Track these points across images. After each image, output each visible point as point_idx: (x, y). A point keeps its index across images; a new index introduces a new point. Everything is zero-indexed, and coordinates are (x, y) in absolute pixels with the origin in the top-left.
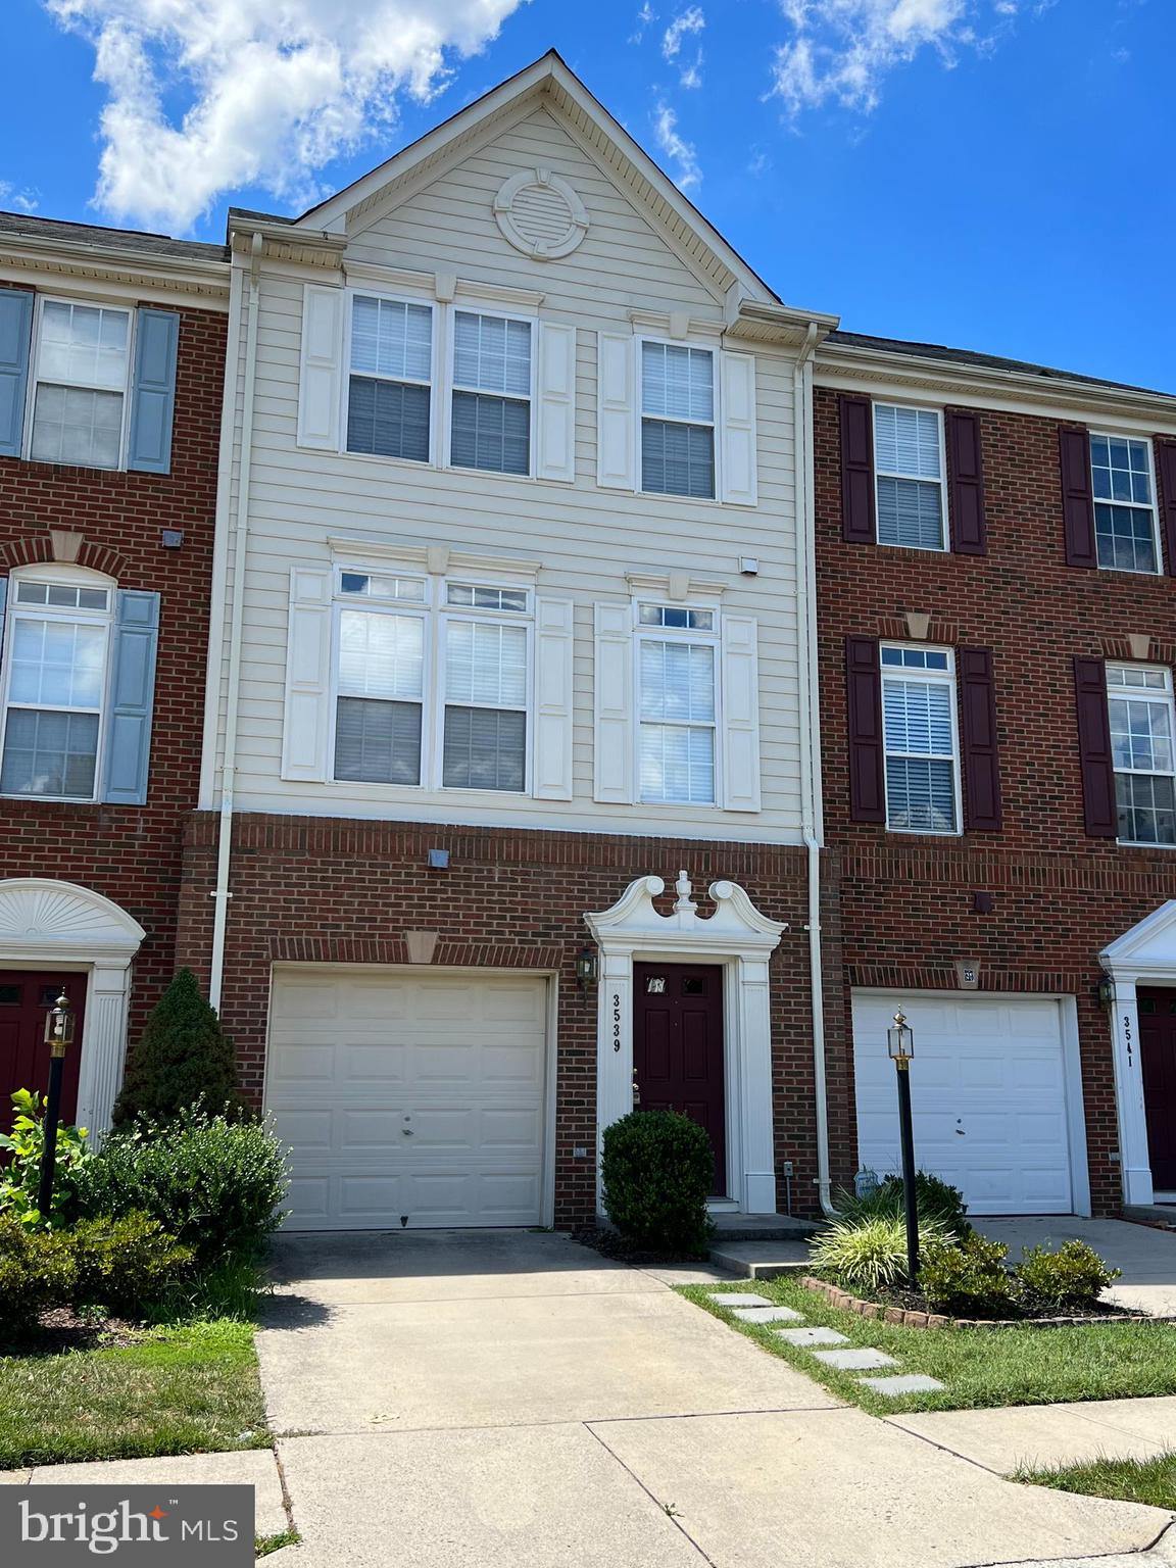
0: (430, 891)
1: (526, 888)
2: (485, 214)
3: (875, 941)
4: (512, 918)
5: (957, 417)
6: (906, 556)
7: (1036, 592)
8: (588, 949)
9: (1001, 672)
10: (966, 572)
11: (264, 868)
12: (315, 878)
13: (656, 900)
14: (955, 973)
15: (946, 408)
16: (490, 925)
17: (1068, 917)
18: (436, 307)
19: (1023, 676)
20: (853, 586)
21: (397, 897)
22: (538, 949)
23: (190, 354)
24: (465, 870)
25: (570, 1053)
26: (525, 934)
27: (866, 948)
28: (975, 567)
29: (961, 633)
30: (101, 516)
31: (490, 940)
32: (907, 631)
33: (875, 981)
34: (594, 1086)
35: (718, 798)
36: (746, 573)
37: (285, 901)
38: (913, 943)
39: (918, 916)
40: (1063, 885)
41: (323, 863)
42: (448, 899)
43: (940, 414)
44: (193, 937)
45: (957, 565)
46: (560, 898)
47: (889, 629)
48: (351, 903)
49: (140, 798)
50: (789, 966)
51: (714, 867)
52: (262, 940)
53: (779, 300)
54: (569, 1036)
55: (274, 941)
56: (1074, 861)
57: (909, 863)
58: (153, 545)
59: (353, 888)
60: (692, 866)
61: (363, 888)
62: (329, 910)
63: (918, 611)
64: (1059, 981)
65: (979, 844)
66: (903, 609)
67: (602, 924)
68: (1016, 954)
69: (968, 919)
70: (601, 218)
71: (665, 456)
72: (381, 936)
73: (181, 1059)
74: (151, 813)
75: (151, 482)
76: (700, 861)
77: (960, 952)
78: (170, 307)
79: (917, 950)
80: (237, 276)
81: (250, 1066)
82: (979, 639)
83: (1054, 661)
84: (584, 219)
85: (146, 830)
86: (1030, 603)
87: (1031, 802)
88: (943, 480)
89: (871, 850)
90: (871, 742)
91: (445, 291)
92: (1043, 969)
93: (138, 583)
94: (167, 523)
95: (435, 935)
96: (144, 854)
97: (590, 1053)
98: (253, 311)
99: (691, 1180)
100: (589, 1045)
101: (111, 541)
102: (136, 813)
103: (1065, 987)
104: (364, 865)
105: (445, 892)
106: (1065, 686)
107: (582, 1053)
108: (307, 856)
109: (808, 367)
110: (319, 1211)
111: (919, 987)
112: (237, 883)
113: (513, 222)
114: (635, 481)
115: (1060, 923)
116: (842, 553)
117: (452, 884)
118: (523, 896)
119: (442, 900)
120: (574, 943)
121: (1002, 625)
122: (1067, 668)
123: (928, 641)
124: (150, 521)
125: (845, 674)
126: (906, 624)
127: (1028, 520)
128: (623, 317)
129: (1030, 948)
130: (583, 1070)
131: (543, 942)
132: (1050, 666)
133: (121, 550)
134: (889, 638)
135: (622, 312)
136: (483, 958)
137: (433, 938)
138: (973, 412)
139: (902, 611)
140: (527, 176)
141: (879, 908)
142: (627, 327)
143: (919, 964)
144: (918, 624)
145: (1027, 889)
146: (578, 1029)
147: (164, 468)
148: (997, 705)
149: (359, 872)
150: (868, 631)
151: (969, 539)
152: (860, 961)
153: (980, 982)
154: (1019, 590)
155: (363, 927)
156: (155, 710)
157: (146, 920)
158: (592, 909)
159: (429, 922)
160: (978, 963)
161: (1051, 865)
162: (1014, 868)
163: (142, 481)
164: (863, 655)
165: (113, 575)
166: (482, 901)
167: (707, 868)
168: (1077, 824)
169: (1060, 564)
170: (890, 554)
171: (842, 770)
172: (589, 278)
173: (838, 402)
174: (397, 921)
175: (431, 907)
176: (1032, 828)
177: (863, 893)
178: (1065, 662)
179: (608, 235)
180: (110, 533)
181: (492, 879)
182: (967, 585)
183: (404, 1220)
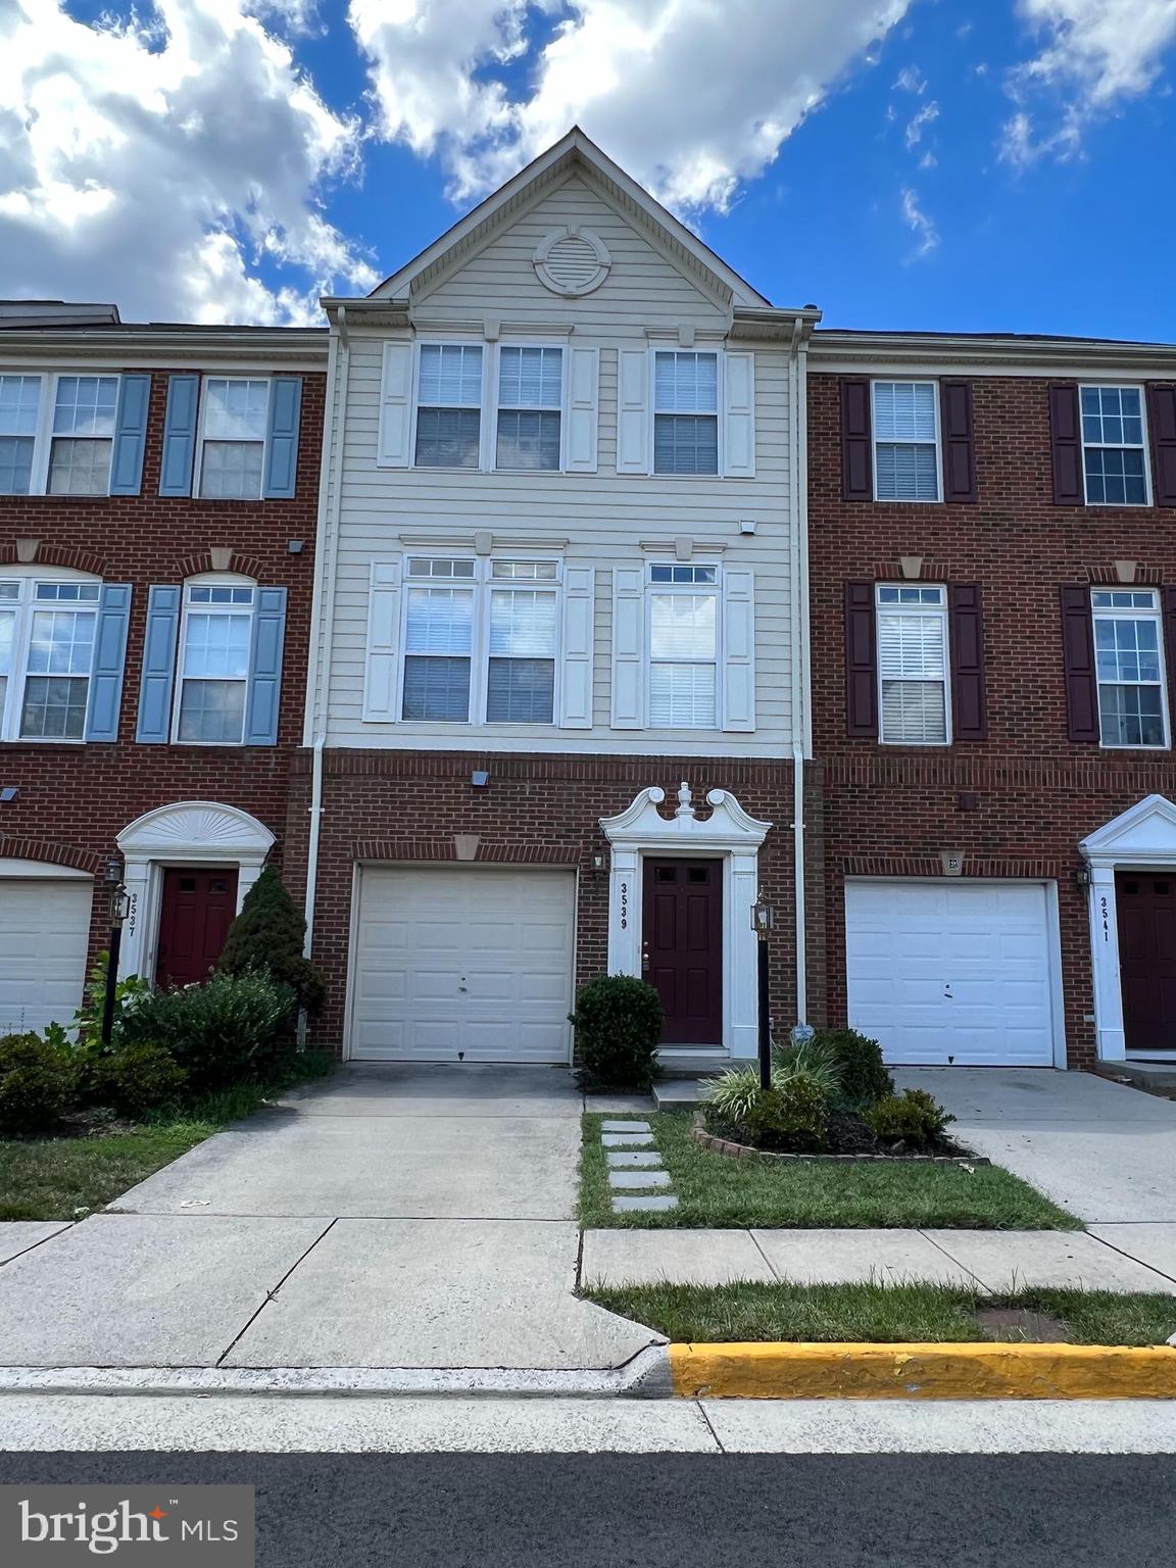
0: (474, 804)
1: (552, 800)
2: (527, 267)
3: (868, 837)
4: (540, 824)
5: (949, 386)
6: (901, 509)
7: (1024, 531)
8: (603, 846)
9: (989, 602)
10: (957, 519)
11: (348, 789)
12: (385, 796)
13: (660, 807)
14: (940, 862)
15: (940, 378)
16: (522, 829)
17: (1050, 812)
18: (484, 345)
19: (1010, 605)
20: (852, 537)
21: (448, 809)
22: (560, 849)
23: (310, 407)
24: (502, 787)
25: (585, 929)
26: (551, 836)
27: (859, 842)
28: (965, 513)
29: (952, 572)
30: (247, 534)
31: (522, 842)
32: (901, 572)
33: (866, 870)
34: (606, 956)
35: (718, 722)
36: (745, 533)
37: (364, 813)
38: (902, 837)
39: (907, 815)
40: (1045, 784)
41: (392, 784)
42: (488, 810)
43: (936, 384)
44: (296, 842)
45: (949, 513)
46: (580, 807)
47: (884, 572)
48: (413, 815)
49: (272, 741)
50: (776, 858)
51: (711, 778)
52: (345, 843)
53: (769, 303)
54: (586, 917)
55: (354, 844)
56: (1056, 764)
57: (900, 770)
58: (282, 553)
59: (414, 803)
60: (692, 778)
61: (423, 803)
62: (397, 821)
63: (911, 555)
64: (1039, 867)
65: (966, 751)
66: (899, 554)
67: (613, 827)
68: (1000, 845)
69: (954, 816)
70: (620, 258)
71: (675, 444)
72: (436, 839)
73: (256, 931)
74: (280, 752)
75: (281, 505)
76: (698, 773)
77: (947, 844)
78: (296, 373)
79: (906, 843)
80: (333, 342)
81: (337, 938)
82: (968, 575)
83: (1041, 590)
84: (606, 259)
85: (276, 764)
86: (1018, 541)
87: (1016, 714)
88: (938, 441)
89: (865, 760)
90: (867, 668)
91: (493, 333)
92: (1024, 857)
93: (272, 581)
94: (292, 535)
95: (477, 838)
96: (275, 782)
97: (603, 930)
98: (345, 367)
99: (633, 1030)
100: (602, 923)
101: (254, 552)
102: (269, 752)
103: (1045, 873)
104: (422, 785)
105: (486, 804)
106: (1052, 611)
107: (597, 930)
108: (380, 779)
109: (802, 357)
110: (396, 1046)
111: (907, 874)
112: (328, 801)
113: (549, 271)
114: (648, 465)
115: (1041, 817)
116: (842, 511)
117: (492, 798)
118: (549, 806)
119: (484, 810)
120: (591, 843)
121: (990, 561)
122: (1054, 595)
123: (920, 580)
124: (281, 535)
125: (844, 612)
126: (900, 567)
127: (1017, 468)
128: (642, 334)
129: (1011, 839)
130: (597, 943)
131: (565, 843)
132: (1037, 595)
133: (261, 558)
134: (884, 579)
135: (640, 332)
136: (515, 856)
137: (475, 840)
138: (966, 379)
139: (896, 556)
140: (560, 232)
141: (872, 808)
142: (645, 342)
143: (907, 855)
144: (911, 566)
145: (1011, 789)
146: (594, 911)
147: (290, 494)
148: (984, 631)
149: (419, 791)
150: (866, 575)
151: (961, 489)
152: (854, 854)
153: (964, 869)
154: (1007, 530)
155: (422, 833)
156: (283, 674)
157: (277, 830)
158: (606, 815)
159: (473, 828)
160: (962, 854)
161: (1033, 767)
162: (998, 772)
163: (275, 505)
164: (860, 595)
165: (255, 577)
166: (515, 811)
167: (705, 779)
168: (1060, 731)
169: (1047, 505)
170: (885, 509)
171: (840, 694)
172: (612, 307)
173: (839, 384)
174: (448, 827)
175: (475, 816)
176: (1016, 736)
177: (857, 797)
178: (1051, 590)
179: (628, 270)
180: (253, 546)
181: (524, 793)
182: (958, 529)
183: (461, 1055)
